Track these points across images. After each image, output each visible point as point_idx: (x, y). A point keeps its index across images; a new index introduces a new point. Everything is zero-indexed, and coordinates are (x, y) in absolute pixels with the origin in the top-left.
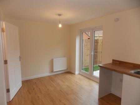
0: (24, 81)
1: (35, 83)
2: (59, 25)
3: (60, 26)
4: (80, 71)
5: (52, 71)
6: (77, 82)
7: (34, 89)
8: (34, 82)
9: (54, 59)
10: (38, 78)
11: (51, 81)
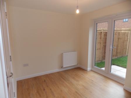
0: (32, 78)
1: (45, 81)
2: (76, 11)
3: (78, 12)
4: (92, 67)
5: (62, 67)
6: (93, 81)
7: (44, 90)
8: (43, 80)
9: (63, 53)
10: (47, 75)
11: (62, 79)
